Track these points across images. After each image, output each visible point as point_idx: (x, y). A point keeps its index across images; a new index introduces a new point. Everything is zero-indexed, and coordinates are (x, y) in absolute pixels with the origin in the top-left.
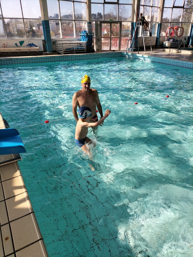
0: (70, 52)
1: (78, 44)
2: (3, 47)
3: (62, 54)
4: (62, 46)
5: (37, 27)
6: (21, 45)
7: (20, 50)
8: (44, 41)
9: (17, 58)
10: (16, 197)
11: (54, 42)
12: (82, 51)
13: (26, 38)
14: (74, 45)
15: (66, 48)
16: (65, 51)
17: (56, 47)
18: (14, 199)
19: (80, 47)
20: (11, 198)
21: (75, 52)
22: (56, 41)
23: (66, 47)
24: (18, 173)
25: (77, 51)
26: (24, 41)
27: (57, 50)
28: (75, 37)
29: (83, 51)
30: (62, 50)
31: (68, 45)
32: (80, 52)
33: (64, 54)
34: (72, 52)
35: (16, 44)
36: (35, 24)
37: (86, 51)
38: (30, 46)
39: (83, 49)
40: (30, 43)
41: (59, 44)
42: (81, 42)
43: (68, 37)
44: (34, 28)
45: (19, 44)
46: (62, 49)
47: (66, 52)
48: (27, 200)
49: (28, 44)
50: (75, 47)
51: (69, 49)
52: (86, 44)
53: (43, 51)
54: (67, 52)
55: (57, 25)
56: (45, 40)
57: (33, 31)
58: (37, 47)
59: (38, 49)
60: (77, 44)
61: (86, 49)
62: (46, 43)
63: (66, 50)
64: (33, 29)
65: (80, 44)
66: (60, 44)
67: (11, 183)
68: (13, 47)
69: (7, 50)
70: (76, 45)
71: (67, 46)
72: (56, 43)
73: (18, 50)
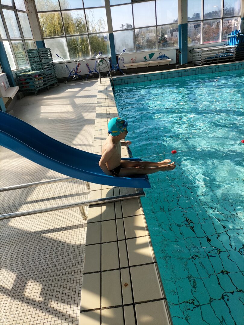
0: (212, 62)
1: (224, 50)
2: (131, 63)
3: (200, 65)
4: (201, 55)
5: (170, 33)
6: (150, 59)
7: (148, 64)
8: (178, 51)
9: (144, 74)
10: (138, 239)
11: (191, 51)
12: (229, 59)
13: (157, 49)
14: (217, 51)
15: (205, 57)
16: (204, 61)
17: (193, 57)
18: (136, 241)
19: (227, 54)
20: (132, 238)
21: (218, 61)
22: (193, 49)
23: (206, 55)
24: (140, 211)
25: (222, 59)
26: (154, 53)
27: (193, 60)
28: (221, 41)
29: (231, 59)
30: (200, 61)
31: (209, 52)
32: (225, 60)
33: (203, 65)
34: (214, 62)
35: (145, 58)
36: (168, 31)
37: (235, 59)
38: (160, 59)
39: (230, 56)
40: (161, 55)
41: (197, 52)
42: (229, 46)
43: (211, 42)
44: (166, 36)
45: (148, 57)
46: (201, 59)
47: (206, 63)
48: (150, 247)
49: (159, 56)
50: (219, 54)
51: (210, 58)
52: (236, 49)
53: (176, 63)
54: (208, 62)
55: (195, 28)
56: (180, 49)
57: (165, 39)
58: (169, 58)
59: (170, 62)
60: (222, 51)
61: (235, 56)
62: (181, 53)
63: (206, 59)
64: (164, 37)
65: (227, 50)
66: (199, 52)
67: (133, 222)
68: (142, 62)
69: (135, 65)
70: (220, 51)
71: (208, 54)
72: (193, 52)
73: (146, 64)
